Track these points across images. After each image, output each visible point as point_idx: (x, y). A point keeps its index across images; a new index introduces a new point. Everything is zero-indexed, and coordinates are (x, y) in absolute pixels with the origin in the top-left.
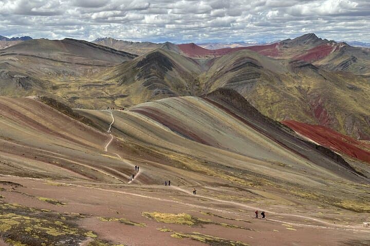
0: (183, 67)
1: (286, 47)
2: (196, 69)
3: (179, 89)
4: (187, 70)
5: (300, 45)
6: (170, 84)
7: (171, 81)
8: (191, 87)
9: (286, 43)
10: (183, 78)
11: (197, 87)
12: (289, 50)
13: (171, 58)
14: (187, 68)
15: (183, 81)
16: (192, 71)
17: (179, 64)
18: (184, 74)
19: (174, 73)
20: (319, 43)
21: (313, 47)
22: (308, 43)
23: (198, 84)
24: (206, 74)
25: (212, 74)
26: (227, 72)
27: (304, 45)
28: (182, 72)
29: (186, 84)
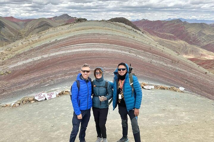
0: (11, 26)
1: (56, 19)
2: (18, 27)
3: (10, 37)
4: (13, 28)
5: (62, 19)
6: (4, 35)
7: (5, 34)
8: (17, 36)
9: (56, 18)
10: (12, 32)
11: (20, 36)
12: (58, 21)
13: (3, 22)
14: (13, 27)
15: (12, 33)
16: (16, 28)
17: (8, 24)
18: (12, 30)
19: (6, 29)
20: (69, 18)
21: (68, 20)
22: (65, 18)
23: (20, 35)
24: (24, 30)
25: (27, 30)
26: (35, 29)
27: (64, 19)
28: (10, 29)
29: (14, 35)
